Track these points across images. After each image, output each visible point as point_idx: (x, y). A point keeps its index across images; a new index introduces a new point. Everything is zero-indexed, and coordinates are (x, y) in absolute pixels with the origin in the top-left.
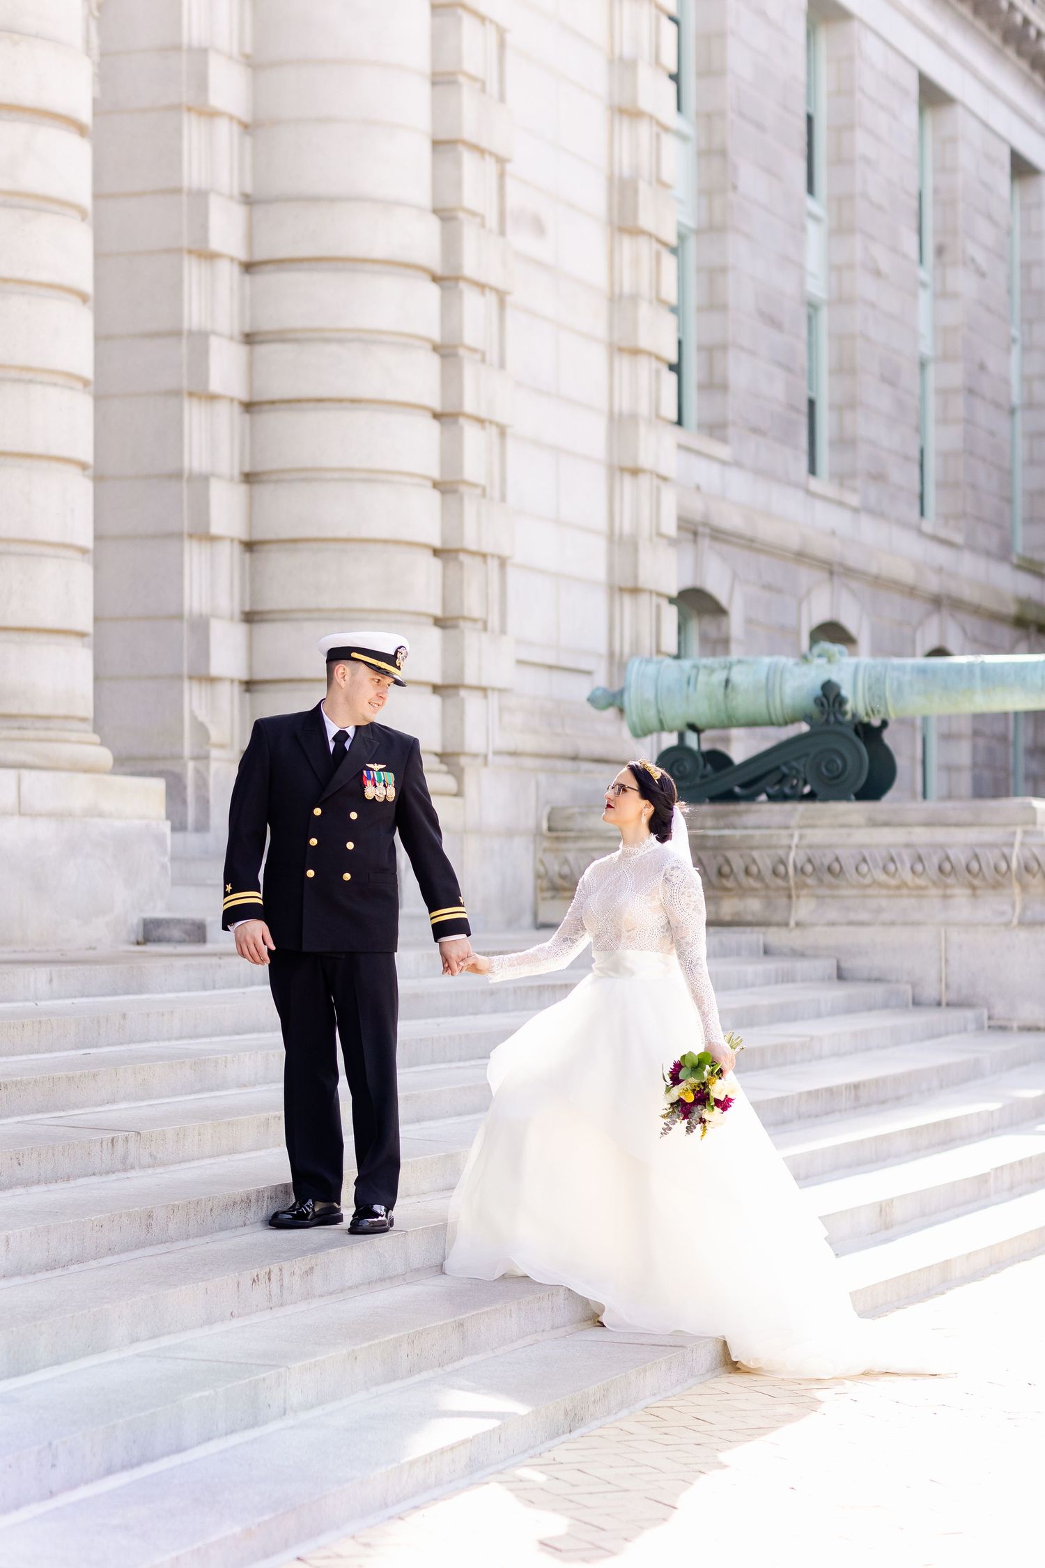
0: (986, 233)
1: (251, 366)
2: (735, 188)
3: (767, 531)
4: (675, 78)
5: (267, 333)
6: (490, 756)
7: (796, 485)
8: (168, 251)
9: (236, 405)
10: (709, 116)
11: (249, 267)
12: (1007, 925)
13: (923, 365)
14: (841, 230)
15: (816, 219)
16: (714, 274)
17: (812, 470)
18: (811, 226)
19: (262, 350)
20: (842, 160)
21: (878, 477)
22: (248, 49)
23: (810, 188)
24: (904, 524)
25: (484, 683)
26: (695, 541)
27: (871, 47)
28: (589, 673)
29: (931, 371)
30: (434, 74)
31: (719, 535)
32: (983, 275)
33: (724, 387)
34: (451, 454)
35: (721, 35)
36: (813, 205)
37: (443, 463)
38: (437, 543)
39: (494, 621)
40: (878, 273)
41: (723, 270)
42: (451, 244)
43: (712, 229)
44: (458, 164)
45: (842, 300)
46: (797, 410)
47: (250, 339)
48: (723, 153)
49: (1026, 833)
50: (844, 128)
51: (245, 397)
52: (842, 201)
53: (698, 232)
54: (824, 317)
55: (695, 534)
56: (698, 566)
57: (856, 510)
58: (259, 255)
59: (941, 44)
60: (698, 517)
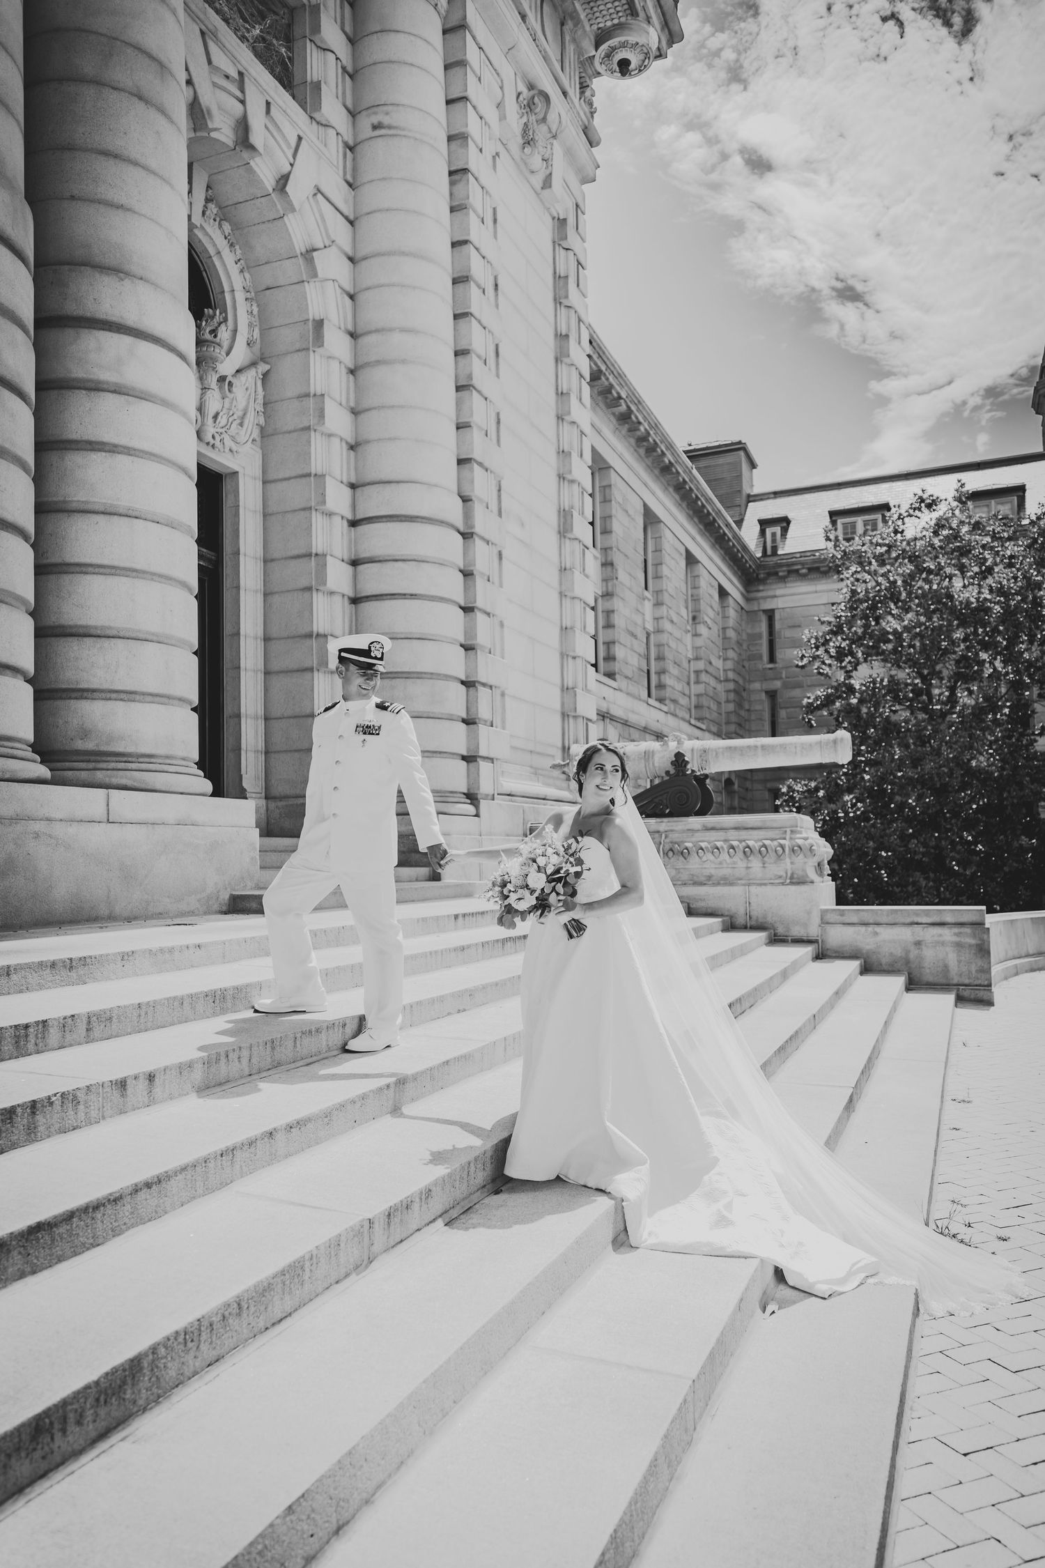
0: (711, 614)
1: (355, 577)
2: (617, 578)
3: (633, 718)
4: (592, 524)
5: (364, 558)
6: (496, 795)
7: (644, 701)
8: (304, 509)
9: (346, 598)
10: (606, 549)
11: (353, 524)
12: (783, 884)
13: (689, 661)
14: (658, 604)
15: (649, 600)
16: (609, 613)
17: (649, 696)
18: (646, 602)
19: (361, 568)
20: (658, 577)
21: (674, 701)
22: (352, 404)
23: (646, 588)
24: (683, 719)
25: (491, 756)
26: (603, 720)
27: (667, 532)
28: (553, 756)
29: (692, 662)
30: (457, 424)
31: (613, 719)
32: (710, 628)
33: (614, 659)
34: (470, 631)
35: (610, 517)
36: (646, 593)
37: (466, 633)
38: (464, 678)
39: (497, 721)
40: (672, 622)
41: (613, 611)
42: (468, 515)
43: (607, 595)
44: (472, 470)
45: (659, 631)
46: (643, 671)
47: (355, 563)
48: (612, 564)
49: (792, 831)
50: (658, 564)
51: (351, 595)
52: (658, 592)
53: (602, 596)
54: (652, 637)
55: (603, 717)
56: (605, 730)
57: (666, 713)
58: (359, 516)
59: (693, 539)
60: (605, 710)
